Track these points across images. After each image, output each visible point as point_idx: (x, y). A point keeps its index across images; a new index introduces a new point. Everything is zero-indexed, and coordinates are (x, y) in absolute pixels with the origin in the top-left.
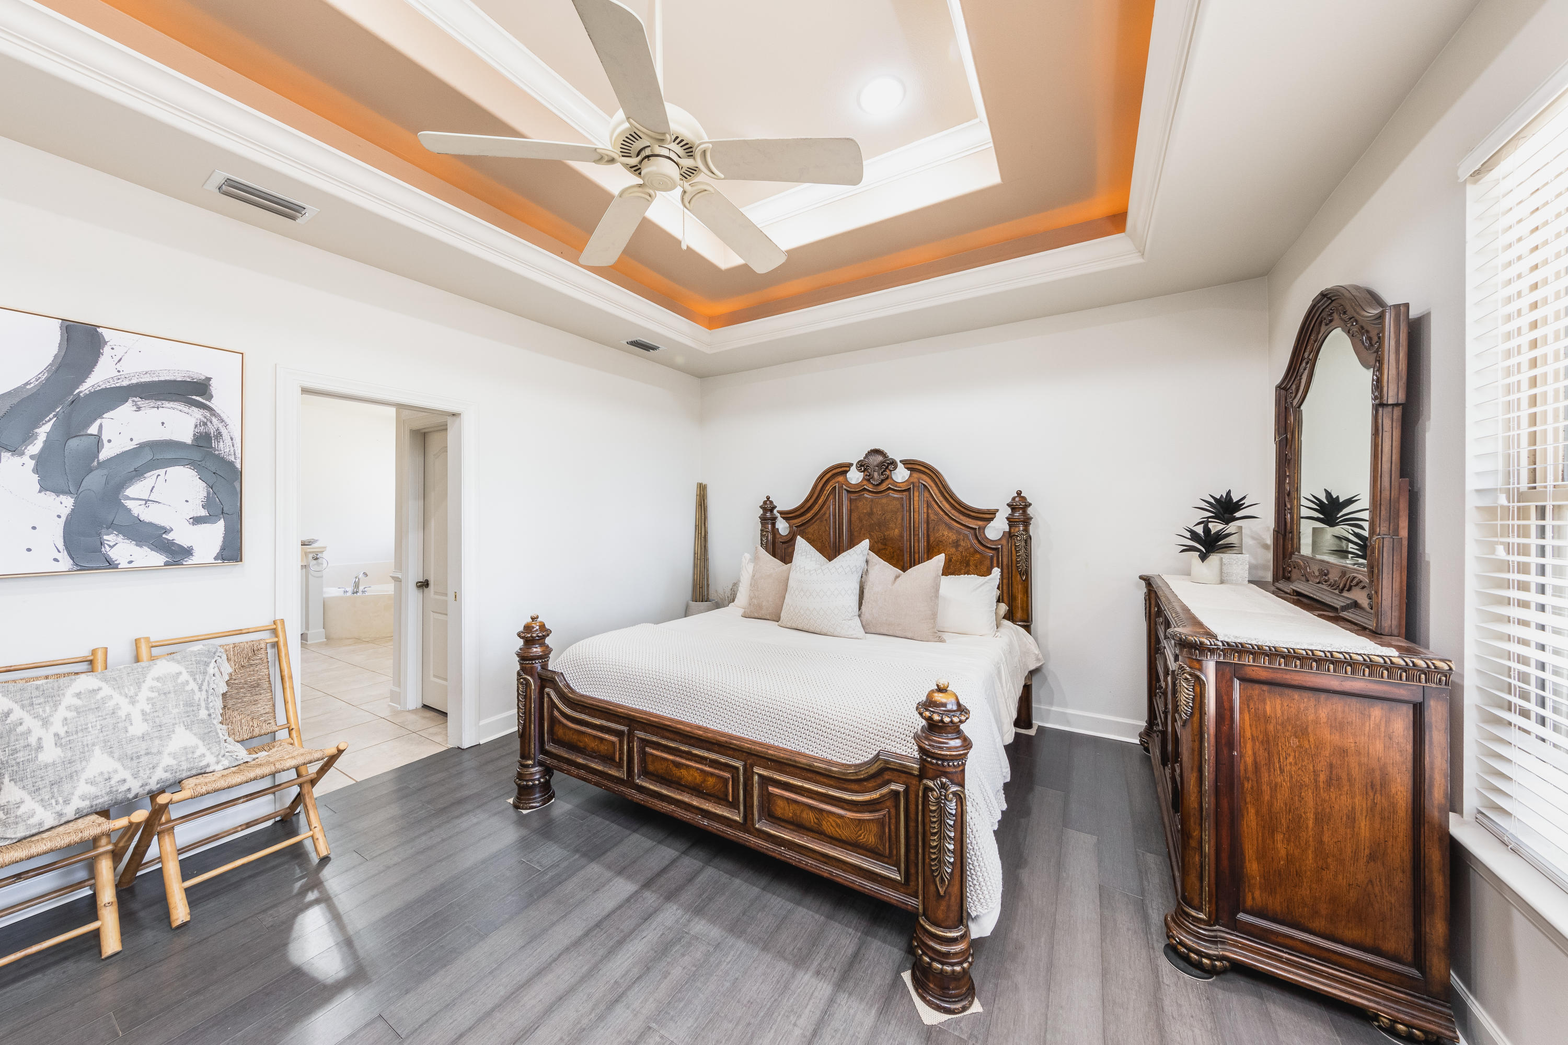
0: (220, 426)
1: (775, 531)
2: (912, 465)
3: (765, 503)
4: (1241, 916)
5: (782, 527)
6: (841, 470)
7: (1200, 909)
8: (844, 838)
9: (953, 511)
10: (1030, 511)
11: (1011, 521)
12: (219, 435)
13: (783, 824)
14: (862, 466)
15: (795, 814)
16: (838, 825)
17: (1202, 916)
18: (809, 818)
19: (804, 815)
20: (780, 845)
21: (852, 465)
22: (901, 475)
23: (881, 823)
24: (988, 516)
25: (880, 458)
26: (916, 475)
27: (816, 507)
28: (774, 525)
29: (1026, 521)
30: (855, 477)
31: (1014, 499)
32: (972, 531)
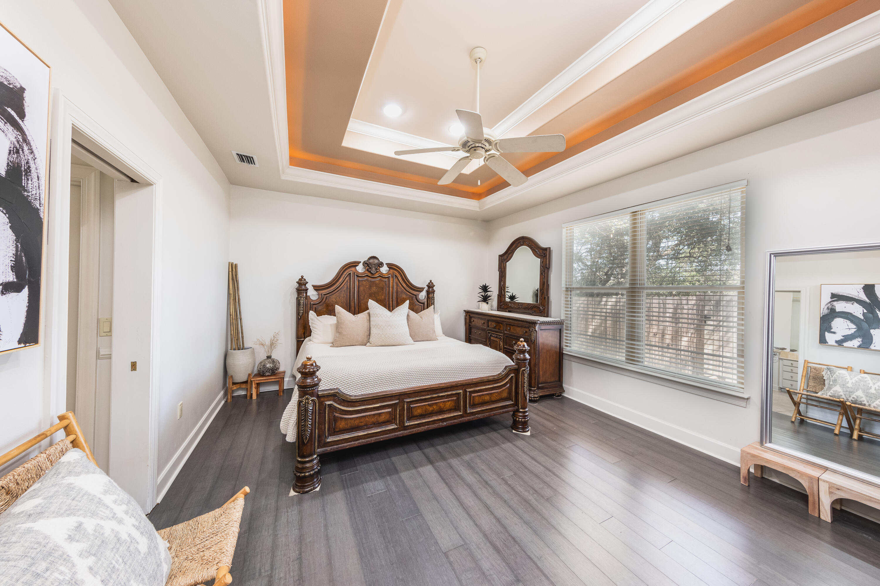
0: (30, 157)
1: (307, 297)
2: (391, 266)
3: (300, 280)
4: (540, 385)
5: (313, 294)
6: (355, 264)
7: (534, 387)
8: (498, 399)
9: (407, 288)
10: (434, 288)
11: (428, 292)
12: (28, 170)
13: (476, 406)
14: (365, 263)
15: (482, 400)
16: (496, 396)
17: (535, 389)
18: (487, 398)
19: (486, 398)
20: (475, 415)
21: (359, 262)
22: (384, 270)
23: (509, 388)
24: (421, 290)
25: (376, 261)
26: (392, 271)
27: (338, 284)
28: (306, 293)
29: (434, 292)
30: (360, 269)
31: (429, 283)
32: (414, 296)
